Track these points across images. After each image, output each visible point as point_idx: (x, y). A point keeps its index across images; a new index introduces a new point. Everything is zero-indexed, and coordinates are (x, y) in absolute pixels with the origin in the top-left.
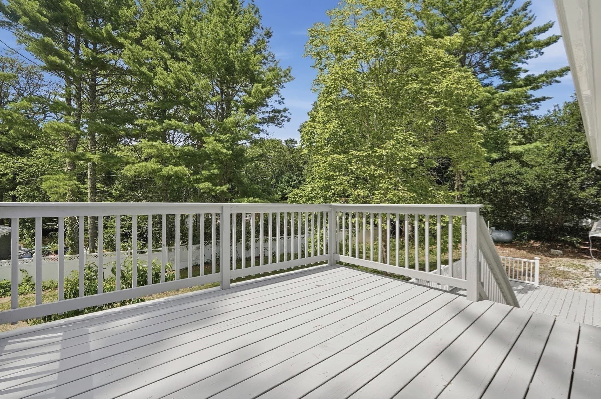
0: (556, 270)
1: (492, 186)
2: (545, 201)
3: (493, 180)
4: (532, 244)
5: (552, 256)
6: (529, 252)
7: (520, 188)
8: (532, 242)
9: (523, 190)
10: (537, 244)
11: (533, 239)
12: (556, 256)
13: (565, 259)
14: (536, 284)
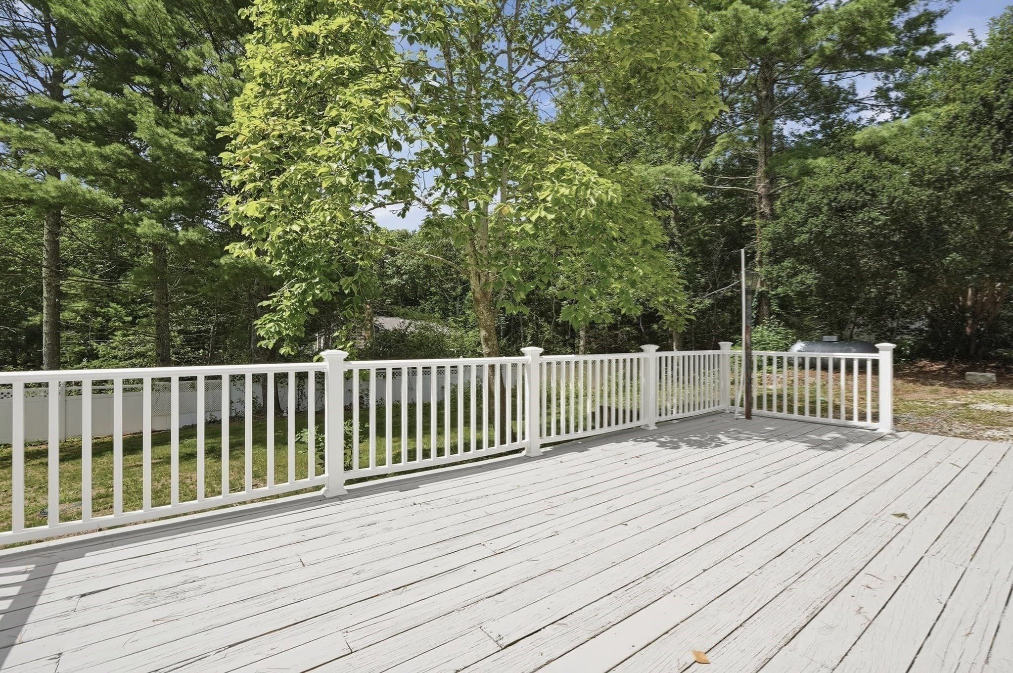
0: (969, 410)
1: (812, 224)
2: (941, 239)
3: (815, 210)
4: (922, 367)
5: (969, 386)
6: (911, 381)
7: (875, 214)
8: (924, 362)
9: (883, 218)
10: (936, 367)
11: (925, 357)
12: (980, 386)
13: (1001, 392)
14: (885, 425)
